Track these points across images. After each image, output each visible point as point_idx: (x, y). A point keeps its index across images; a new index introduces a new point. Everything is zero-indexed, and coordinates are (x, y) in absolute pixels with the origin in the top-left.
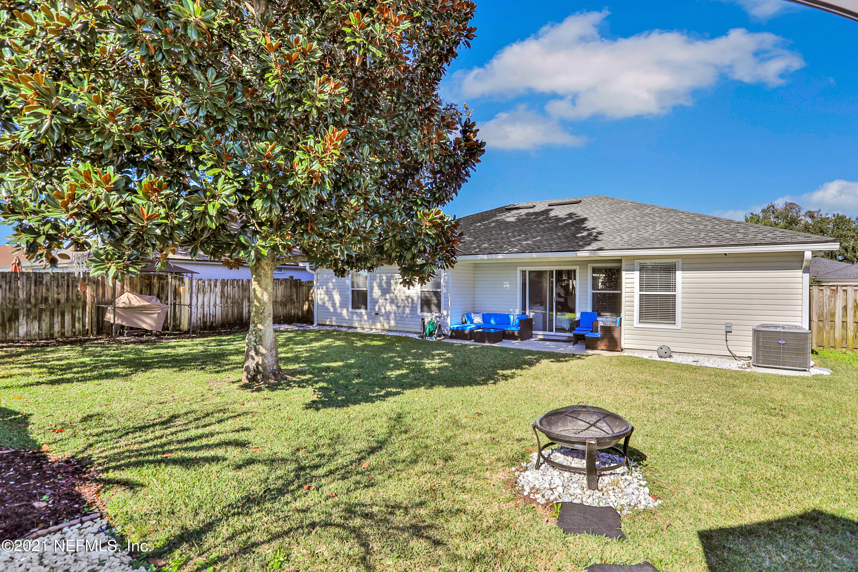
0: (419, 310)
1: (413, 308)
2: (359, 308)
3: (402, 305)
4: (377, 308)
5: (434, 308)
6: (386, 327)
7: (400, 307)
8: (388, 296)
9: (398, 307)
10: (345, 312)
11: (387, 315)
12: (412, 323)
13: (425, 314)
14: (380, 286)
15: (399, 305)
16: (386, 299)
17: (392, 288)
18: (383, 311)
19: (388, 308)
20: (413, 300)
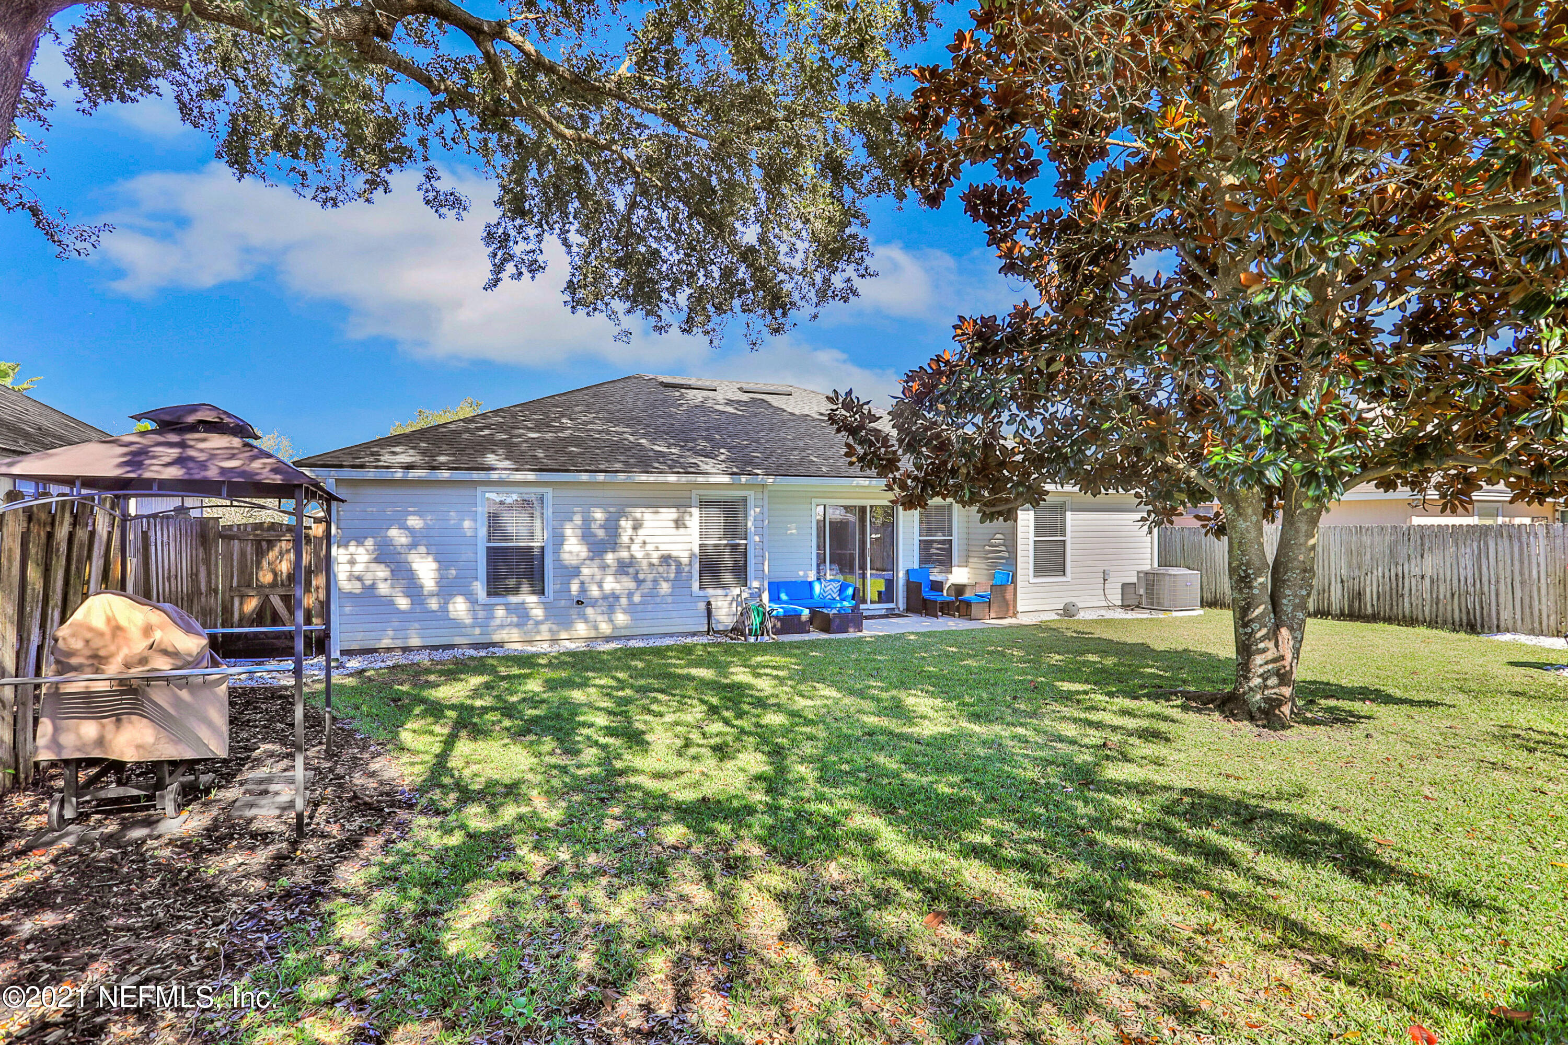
0: (696, 585)
1: (680, 580)
2: (516, 591)
3: (650, 577)
4: (575, 587)
5: (728, 578)
6: (605, 628)
7: (644, 581)
8: (610, 558)
9: (639, 582)
10: (459, 607)
11: (610, 602)
12: (674, 614)
13: (710, 591)
14: (587, 536)
15: (641, 576)
16: (604, 567)
17: (625, 539)
18: (594, 591)
19: (610, 584)
20: (679, 564)
